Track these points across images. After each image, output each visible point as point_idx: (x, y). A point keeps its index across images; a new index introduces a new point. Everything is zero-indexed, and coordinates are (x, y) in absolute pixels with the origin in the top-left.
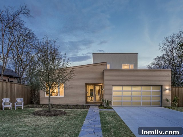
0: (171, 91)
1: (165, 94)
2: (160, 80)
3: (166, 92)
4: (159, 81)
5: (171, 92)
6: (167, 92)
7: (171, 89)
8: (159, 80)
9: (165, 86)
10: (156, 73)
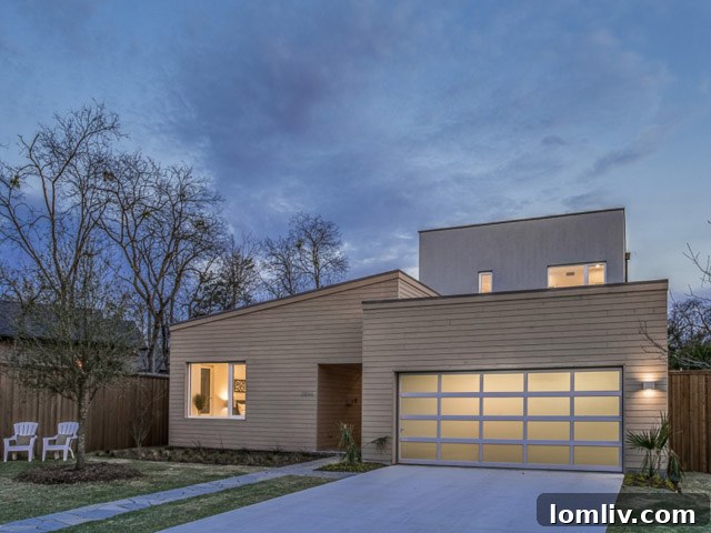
0: (666, 394)
1: (640, 407)
2: (612, 338)
3: (642, 401)
4: (604, 345)
5: (666, 401)
6: (648, 401)
7: (666, 381)
8: (606, 339)
9: (634, 369)
10: (588, 309)
